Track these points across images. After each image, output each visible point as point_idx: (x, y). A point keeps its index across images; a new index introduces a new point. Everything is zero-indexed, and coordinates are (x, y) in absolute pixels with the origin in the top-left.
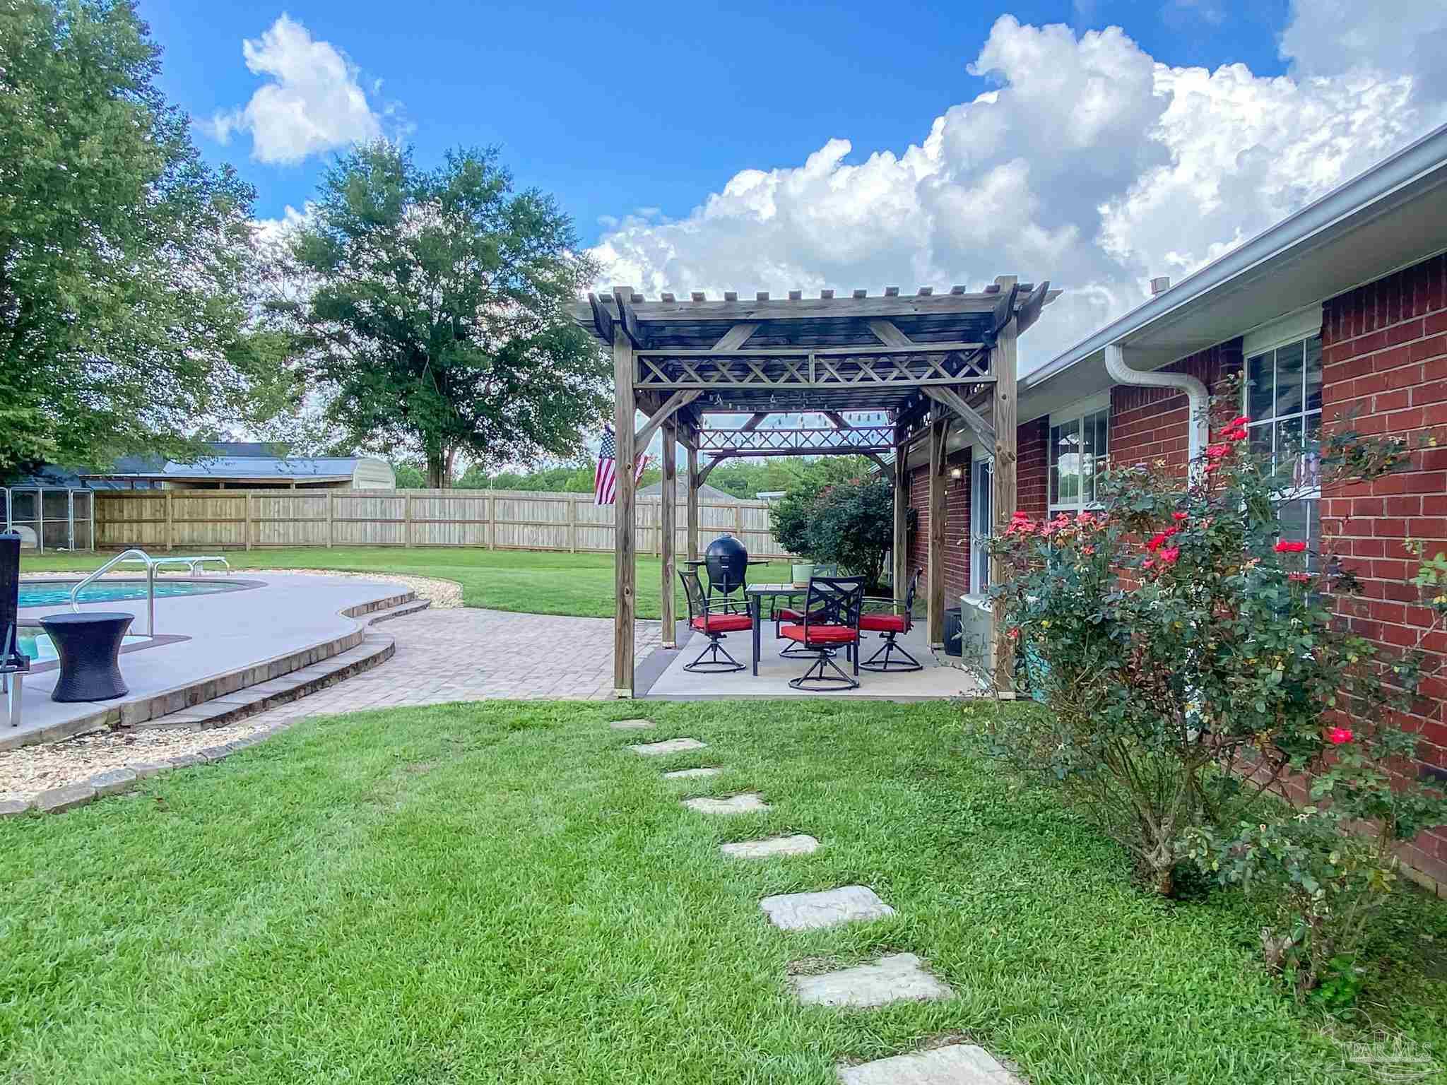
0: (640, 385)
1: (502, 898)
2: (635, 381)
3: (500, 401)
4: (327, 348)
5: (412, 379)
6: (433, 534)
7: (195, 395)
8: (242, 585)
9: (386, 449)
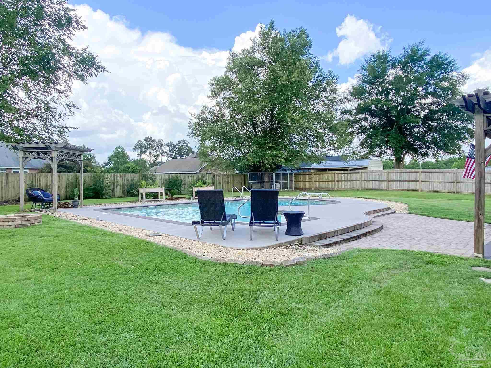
0: (488, 128)
1: (423, 327)
2: (485, 126)
3: (424, 135)
4: (361, 123)
5: (390, 130)
6: (397, 185)
7: (320, 143)
8: (333, 202)
9: (380, 155)
